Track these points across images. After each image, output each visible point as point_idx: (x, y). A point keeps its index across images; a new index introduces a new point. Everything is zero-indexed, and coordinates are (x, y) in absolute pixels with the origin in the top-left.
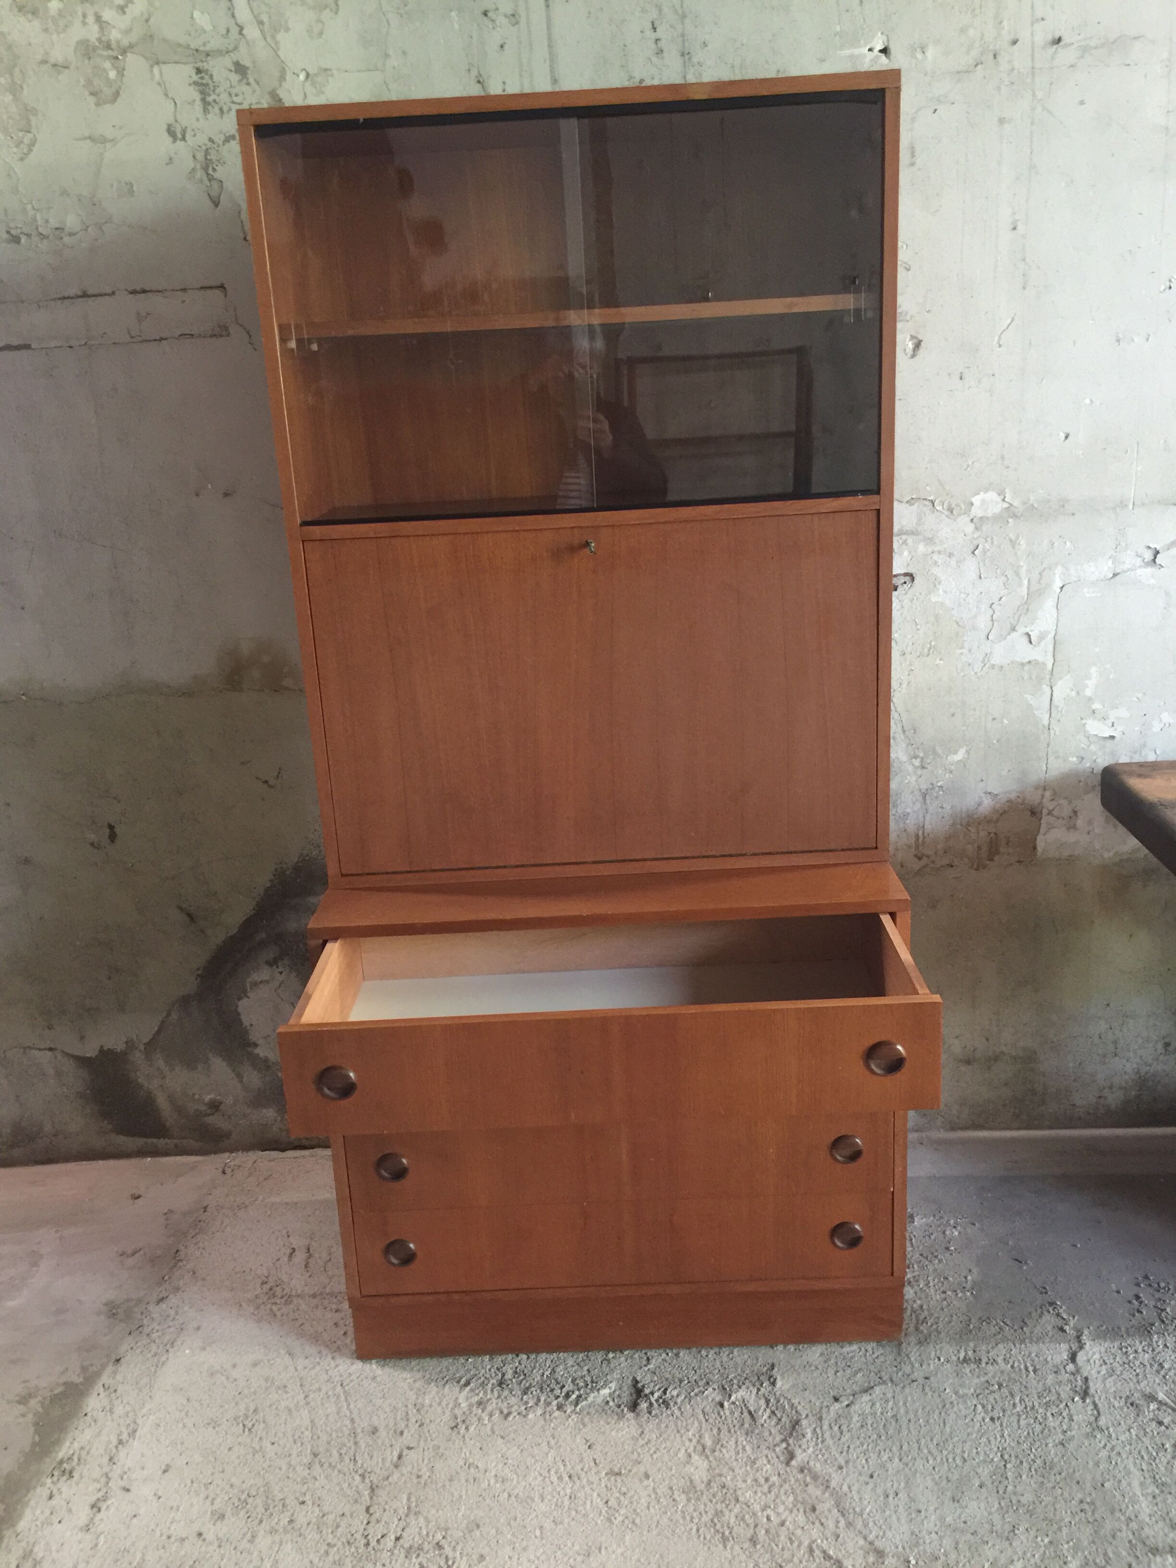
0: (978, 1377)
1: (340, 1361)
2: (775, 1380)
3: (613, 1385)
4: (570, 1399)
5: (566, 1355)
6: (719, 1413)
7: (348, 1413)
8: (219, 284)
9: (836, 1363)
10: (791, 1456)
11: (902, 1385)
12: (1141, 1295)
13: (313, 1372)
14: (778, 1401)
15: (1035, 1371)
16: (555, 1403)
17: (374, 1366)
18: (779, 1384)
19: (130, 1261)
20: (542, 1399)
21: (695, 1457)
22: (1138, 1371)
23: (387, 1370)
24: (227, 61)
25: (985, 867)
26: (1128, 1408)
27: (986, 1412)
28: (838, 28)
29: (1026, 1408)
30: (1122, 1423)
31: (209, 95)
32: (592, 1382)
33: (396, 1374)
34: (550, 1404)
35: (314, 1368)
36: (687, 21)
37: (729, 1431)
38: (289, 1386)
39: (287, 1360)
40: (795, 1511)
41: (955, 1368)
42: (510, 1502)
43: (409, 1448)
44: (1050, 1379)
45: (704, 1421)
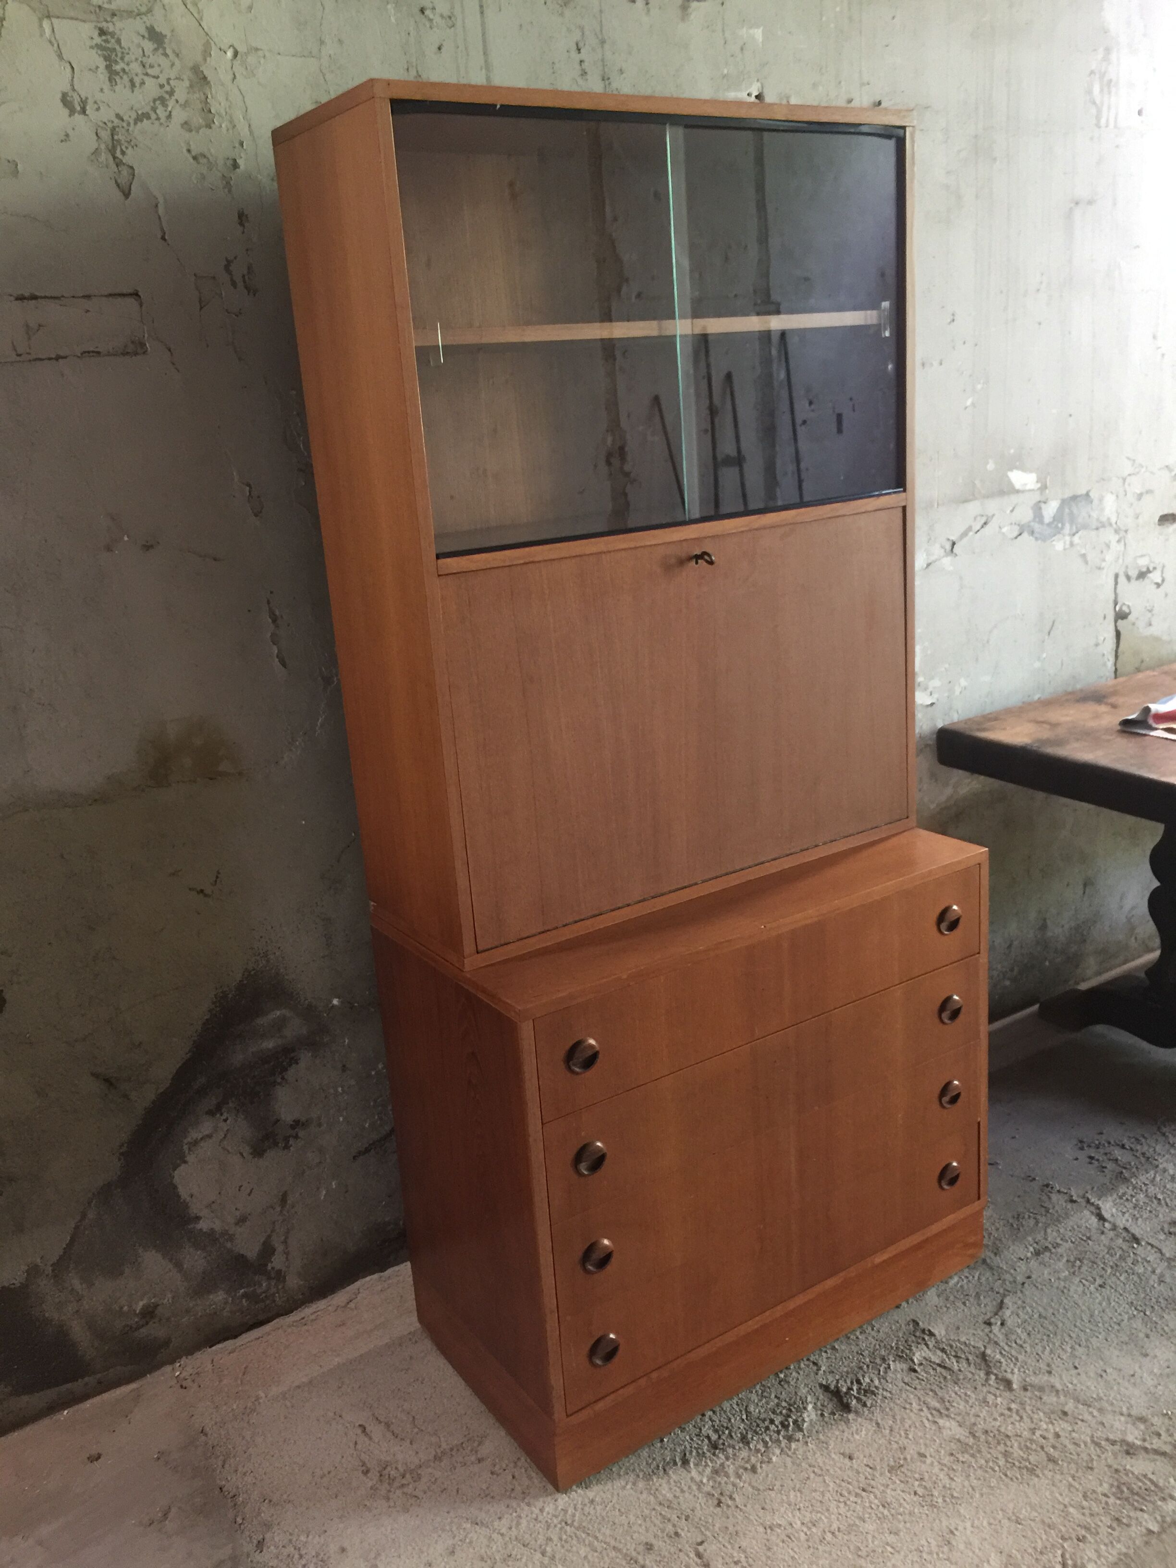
0: (1059, 1260)
1: (539, 1504)
2: (929, 1331)
3: (809, 1399)
4: (791, 1428)
5: (744, 1393)
6: (918, 1379)
7: (604, 1545)
8: (130, 291)
9: (955, 1297)
10: (1008, 1384)
11: (1019, 1291)
12: (1092, 1155)
13: (523, 1527)
14: (951, 1346)
15: (1089, 1238)
16: (781, 1438)
17: (580, 1491)
18: (936, 1332)
19: (169, 1525)
20: (767, 1440)
21: (941, 1422)
22: (1148, 1209)
23: (595, 1488)
24: (139, 25)
27: (1092, 1283)
29: (1112, 1267)
31: (116, 62)
32: (791, 1405)
33: (609, 1487)
34: (778, 1440)
35: (519, 1523)
36: (607, 46)
37: (941, 1388)
38: (513, 1554)
39: (483, 1531)
40: (1054, 1422)
41: (1038, 1261)
42: (840, 1538)
43: (701, 1543)
44: (1104, 1240)
45: (914, 1390)
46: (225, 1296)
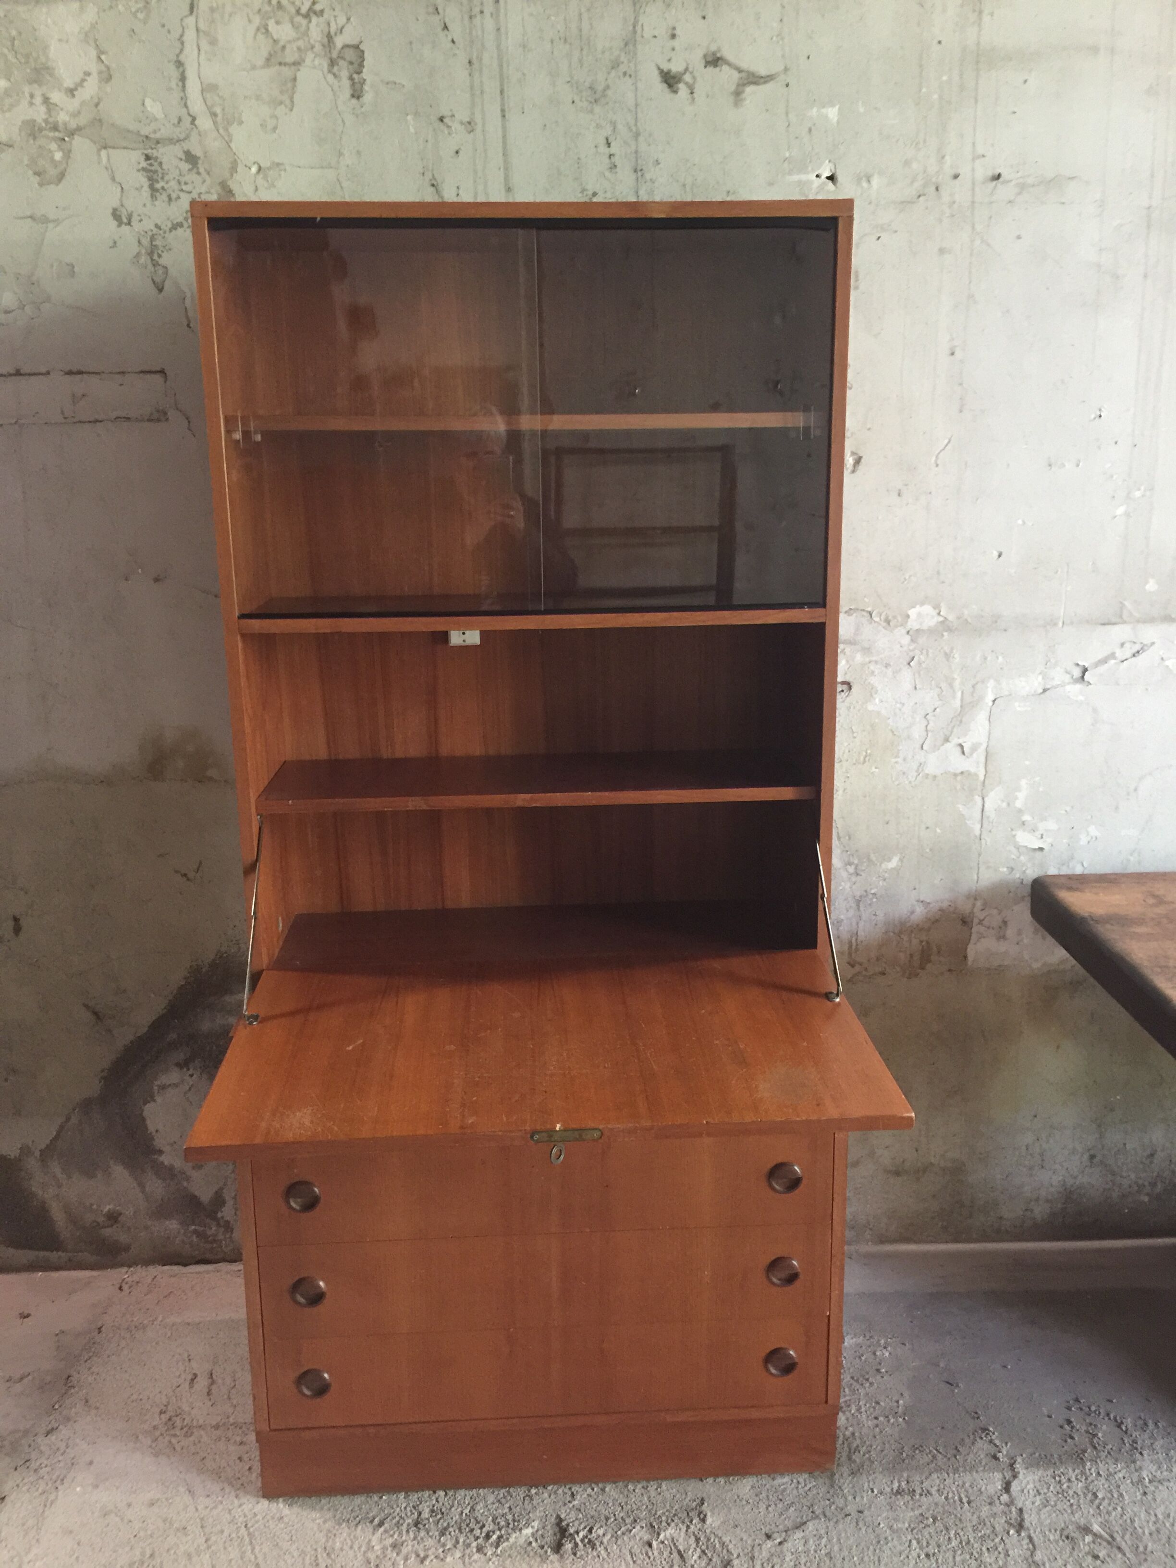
0: (912, 1509)
1: (244, 1500)
2: (705, 1516)
3: (536, 1524)
4: (490, 1541)
5: (486, 1490)
6: (647, 1554)
7: (253, 1558)
8: (159, 369)
9: (768, 1496)
11: (835, 1520)
12: (1073, 1420)
13: (215, 1512)
14: (709, 1540)
15: (969, 1503)
16: (474, 1544)
17: (281, 1505)
18: (709, 1520)
19: (18, 1387)
20: (461, 1540)
22: (1072, 1501)
23: (296, 1509)
24: (178, 150)
25: (916, 975)
26: (1063, 1541)
27: (921, 1548)
28: (787, 155)
29: (961, 1543)
30: (1058, 1557)
31: (158, 182)
32: (514, 1521)
33: (305, 1513)
34: (469, 1545)
35: (215, 1507)
36: (641, 139)
38: (189, 1528)
39: (187, 1498)
41: (888, 1500)
44: (985, 1510)
45: (631, 1562)
46: (179, 1227)
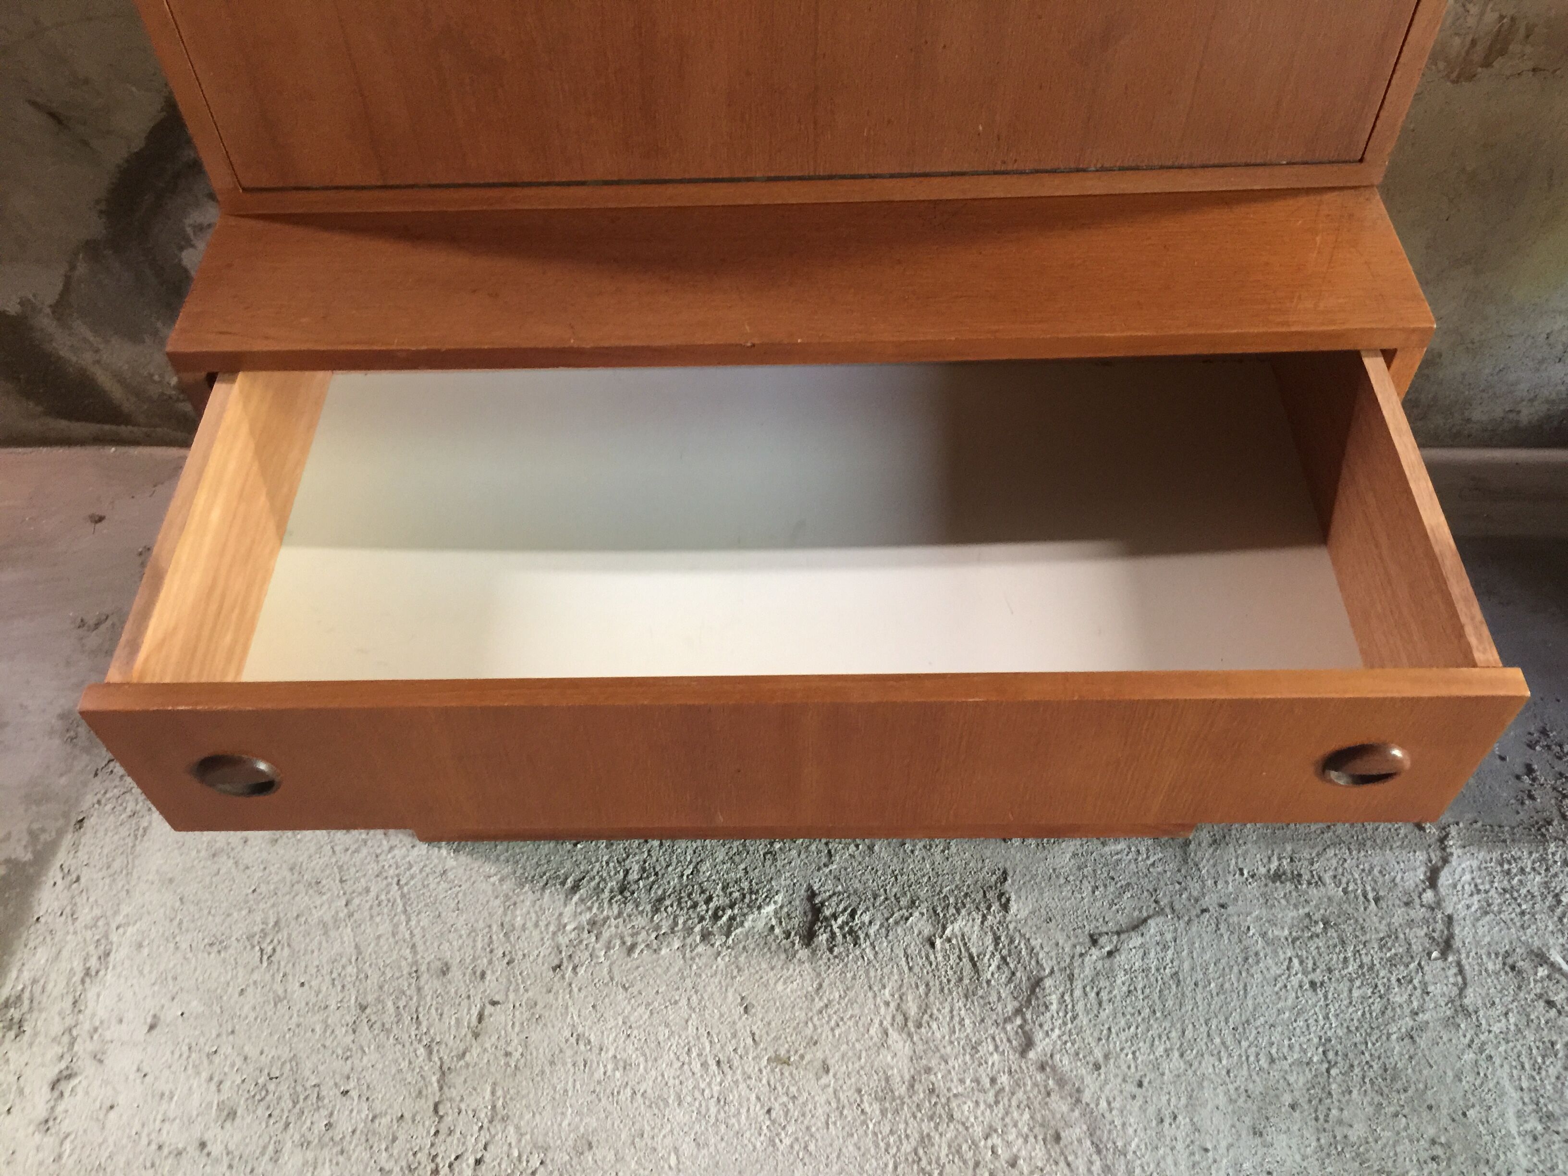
0: (1296, 906)
1: (396, 839)
2: (1008, 900)
3: (779, 898)
4: (719, 923)
5: (714, 842)
6: (927, 958)
7: (407, 936)
9: (1094, 871)
10: (1028, 1043)
11: (1186, 918)
12: (1536, 767)
13: (358, 858)
14: (1012, 941)
15: (1377, 900)
16: (698, 929)
17: (444, 852)
18: (1014, 907)
19: (93, 639)
20: (680, 922)
21: (894, 1035)
22: (1524, 907)
23: (463, 858)
25: (1472, 77)
26: (1507, 973)
27: (1305, 973)
29: (1361, 966)
30: (1497, 1001)
32: (751, 893)
33: (476, 865)
34: (690, 931)
35: (357, 851)
37: (942, 990)
38: (324, 882)
40: (1031, 1139)
41: (1262, 889)
42: (636, 1105)
43: (494, 1003)
44: (1399, 916)
45: (906, 969)
